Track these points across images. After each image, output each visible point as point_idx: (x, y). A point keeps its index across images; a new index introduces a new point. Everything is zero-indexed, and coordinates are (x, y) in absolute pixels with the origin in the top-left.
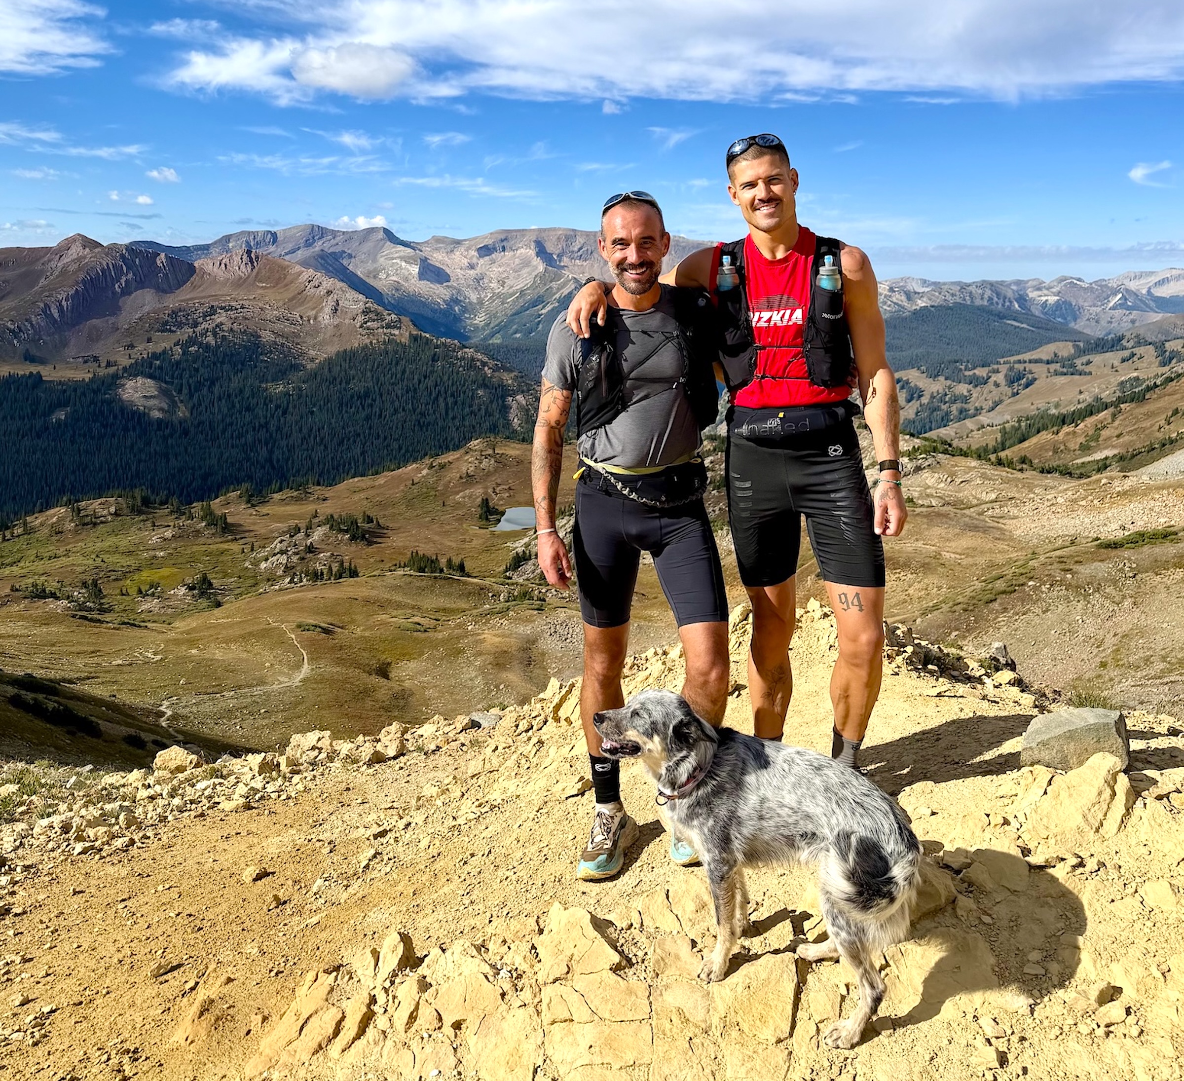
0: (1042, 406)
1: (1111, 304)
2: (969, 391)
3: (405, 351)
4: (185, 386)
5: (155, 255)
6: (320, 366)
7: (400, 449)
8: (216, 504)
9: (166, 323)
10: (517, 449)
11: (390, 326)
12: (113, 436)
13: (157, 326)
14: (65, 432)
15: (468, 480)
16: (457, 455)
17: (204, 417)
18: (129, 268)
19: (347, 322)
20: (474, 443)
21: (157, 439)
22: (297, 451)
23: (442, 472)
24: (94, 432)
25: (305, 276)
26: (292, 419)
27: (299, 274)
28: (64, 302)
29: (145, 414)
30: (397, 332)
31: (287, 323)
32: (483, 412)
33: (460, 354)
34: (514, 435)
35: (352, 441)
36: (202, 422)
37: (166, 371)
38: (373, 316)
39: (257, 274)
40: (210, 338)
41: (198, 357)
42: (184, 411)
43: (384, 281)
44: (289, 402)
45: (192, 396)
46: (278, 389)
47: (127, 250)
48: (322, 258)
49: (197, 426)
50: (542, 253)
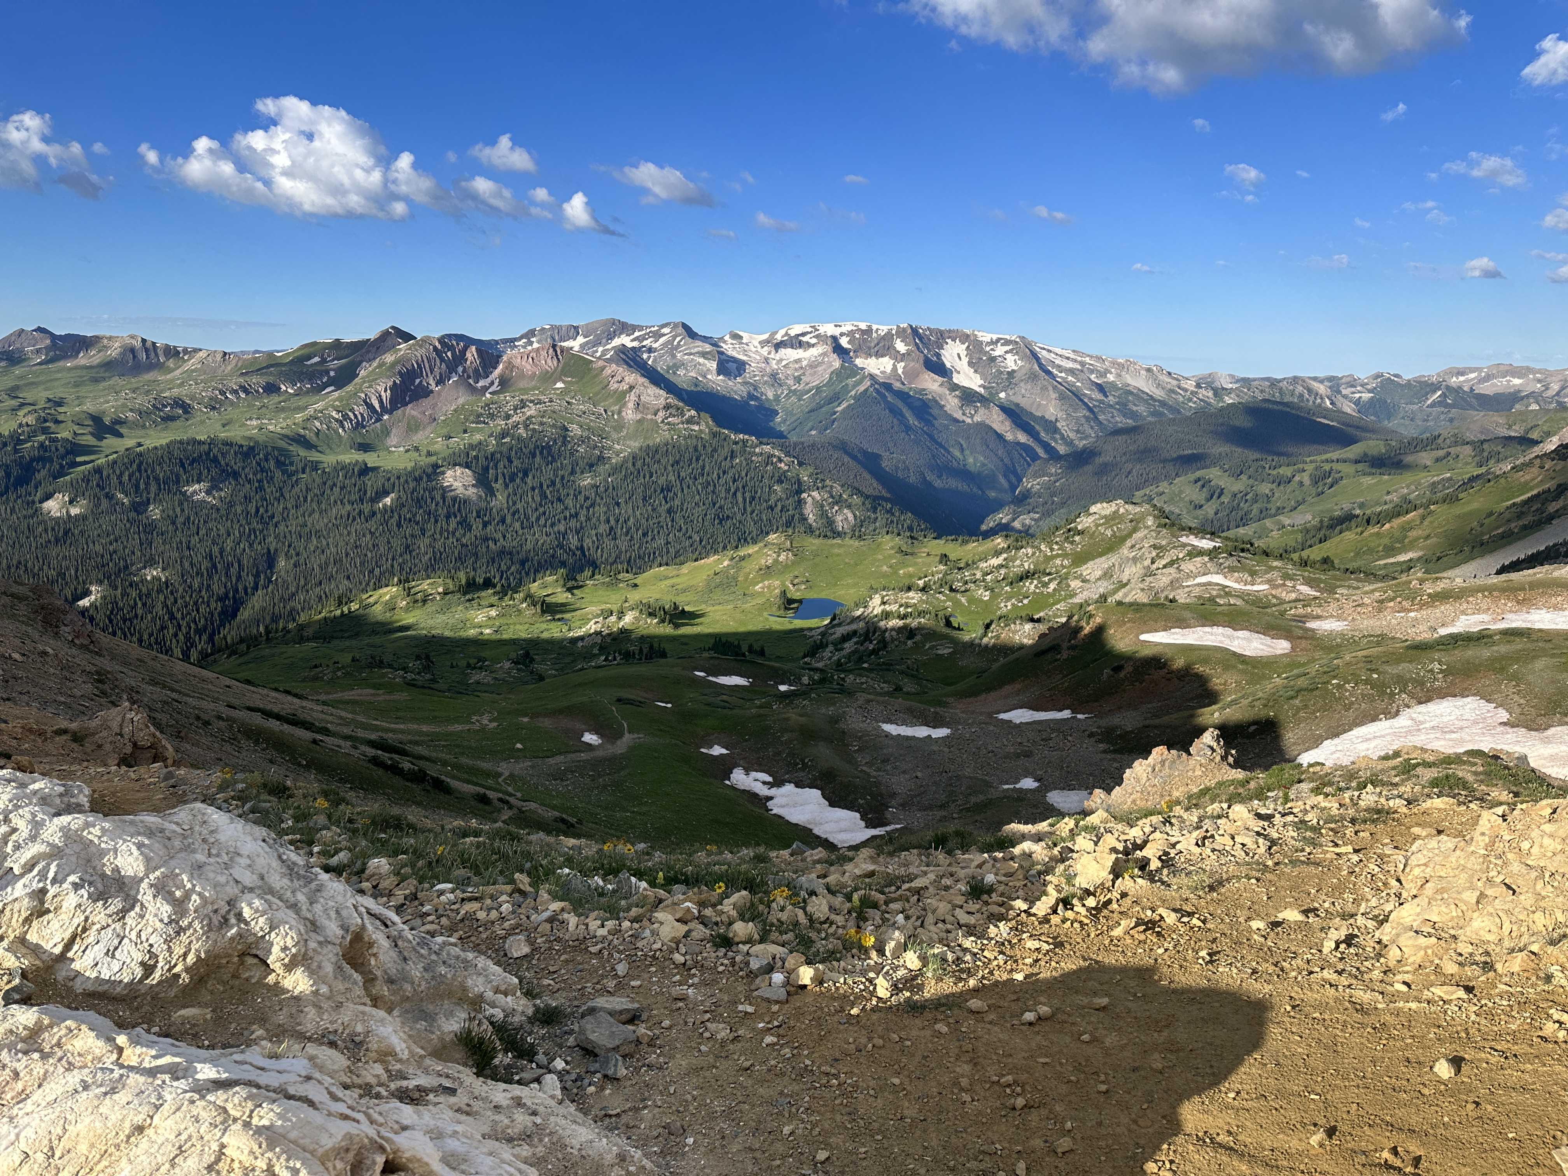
0: (1346, 506)
1: (1429, 402)
2: (1272, 490)
3: (705, 447)
4: (500, 476)
5: (466, 348)
6: (625, 460)
7: (701, 541)
8: (534, 587)
9: (479, 415)
10: (813, 543)
11: (690, 421)
12: (436, 521)
13: (471, 418)
14: (391, 517)
15: (767, 571)
16: (756, 548)
17: (519, 506)
18: (442, 360)
19: (649, 417)
20: (772, 537)
21: (477, 526)
22: (606, 540)
23: (743, 563)
24: (419, 518)
25: (608, 371)
26: (600, 510)
27: (603, 368)
28: (383, 393)
29: (465, 502)
30: (696, 428)
31: (593, 417)
32: (779, 507)
33: (757, 450)
34: (810, 530)
35: (656, 532)
36: (518, 511)
37: (482, 461)
38: (674, 412)
39: (563, 368)
40: (521, 431)
41: (511, 449)
42: (500, 499)
43: (683, 377)
44: (597, 493)
45: (507, 486)
46: (586, 481)
47: (440, 342)
48: (624, 353)
49: (513, 515)
50: (838, 349)
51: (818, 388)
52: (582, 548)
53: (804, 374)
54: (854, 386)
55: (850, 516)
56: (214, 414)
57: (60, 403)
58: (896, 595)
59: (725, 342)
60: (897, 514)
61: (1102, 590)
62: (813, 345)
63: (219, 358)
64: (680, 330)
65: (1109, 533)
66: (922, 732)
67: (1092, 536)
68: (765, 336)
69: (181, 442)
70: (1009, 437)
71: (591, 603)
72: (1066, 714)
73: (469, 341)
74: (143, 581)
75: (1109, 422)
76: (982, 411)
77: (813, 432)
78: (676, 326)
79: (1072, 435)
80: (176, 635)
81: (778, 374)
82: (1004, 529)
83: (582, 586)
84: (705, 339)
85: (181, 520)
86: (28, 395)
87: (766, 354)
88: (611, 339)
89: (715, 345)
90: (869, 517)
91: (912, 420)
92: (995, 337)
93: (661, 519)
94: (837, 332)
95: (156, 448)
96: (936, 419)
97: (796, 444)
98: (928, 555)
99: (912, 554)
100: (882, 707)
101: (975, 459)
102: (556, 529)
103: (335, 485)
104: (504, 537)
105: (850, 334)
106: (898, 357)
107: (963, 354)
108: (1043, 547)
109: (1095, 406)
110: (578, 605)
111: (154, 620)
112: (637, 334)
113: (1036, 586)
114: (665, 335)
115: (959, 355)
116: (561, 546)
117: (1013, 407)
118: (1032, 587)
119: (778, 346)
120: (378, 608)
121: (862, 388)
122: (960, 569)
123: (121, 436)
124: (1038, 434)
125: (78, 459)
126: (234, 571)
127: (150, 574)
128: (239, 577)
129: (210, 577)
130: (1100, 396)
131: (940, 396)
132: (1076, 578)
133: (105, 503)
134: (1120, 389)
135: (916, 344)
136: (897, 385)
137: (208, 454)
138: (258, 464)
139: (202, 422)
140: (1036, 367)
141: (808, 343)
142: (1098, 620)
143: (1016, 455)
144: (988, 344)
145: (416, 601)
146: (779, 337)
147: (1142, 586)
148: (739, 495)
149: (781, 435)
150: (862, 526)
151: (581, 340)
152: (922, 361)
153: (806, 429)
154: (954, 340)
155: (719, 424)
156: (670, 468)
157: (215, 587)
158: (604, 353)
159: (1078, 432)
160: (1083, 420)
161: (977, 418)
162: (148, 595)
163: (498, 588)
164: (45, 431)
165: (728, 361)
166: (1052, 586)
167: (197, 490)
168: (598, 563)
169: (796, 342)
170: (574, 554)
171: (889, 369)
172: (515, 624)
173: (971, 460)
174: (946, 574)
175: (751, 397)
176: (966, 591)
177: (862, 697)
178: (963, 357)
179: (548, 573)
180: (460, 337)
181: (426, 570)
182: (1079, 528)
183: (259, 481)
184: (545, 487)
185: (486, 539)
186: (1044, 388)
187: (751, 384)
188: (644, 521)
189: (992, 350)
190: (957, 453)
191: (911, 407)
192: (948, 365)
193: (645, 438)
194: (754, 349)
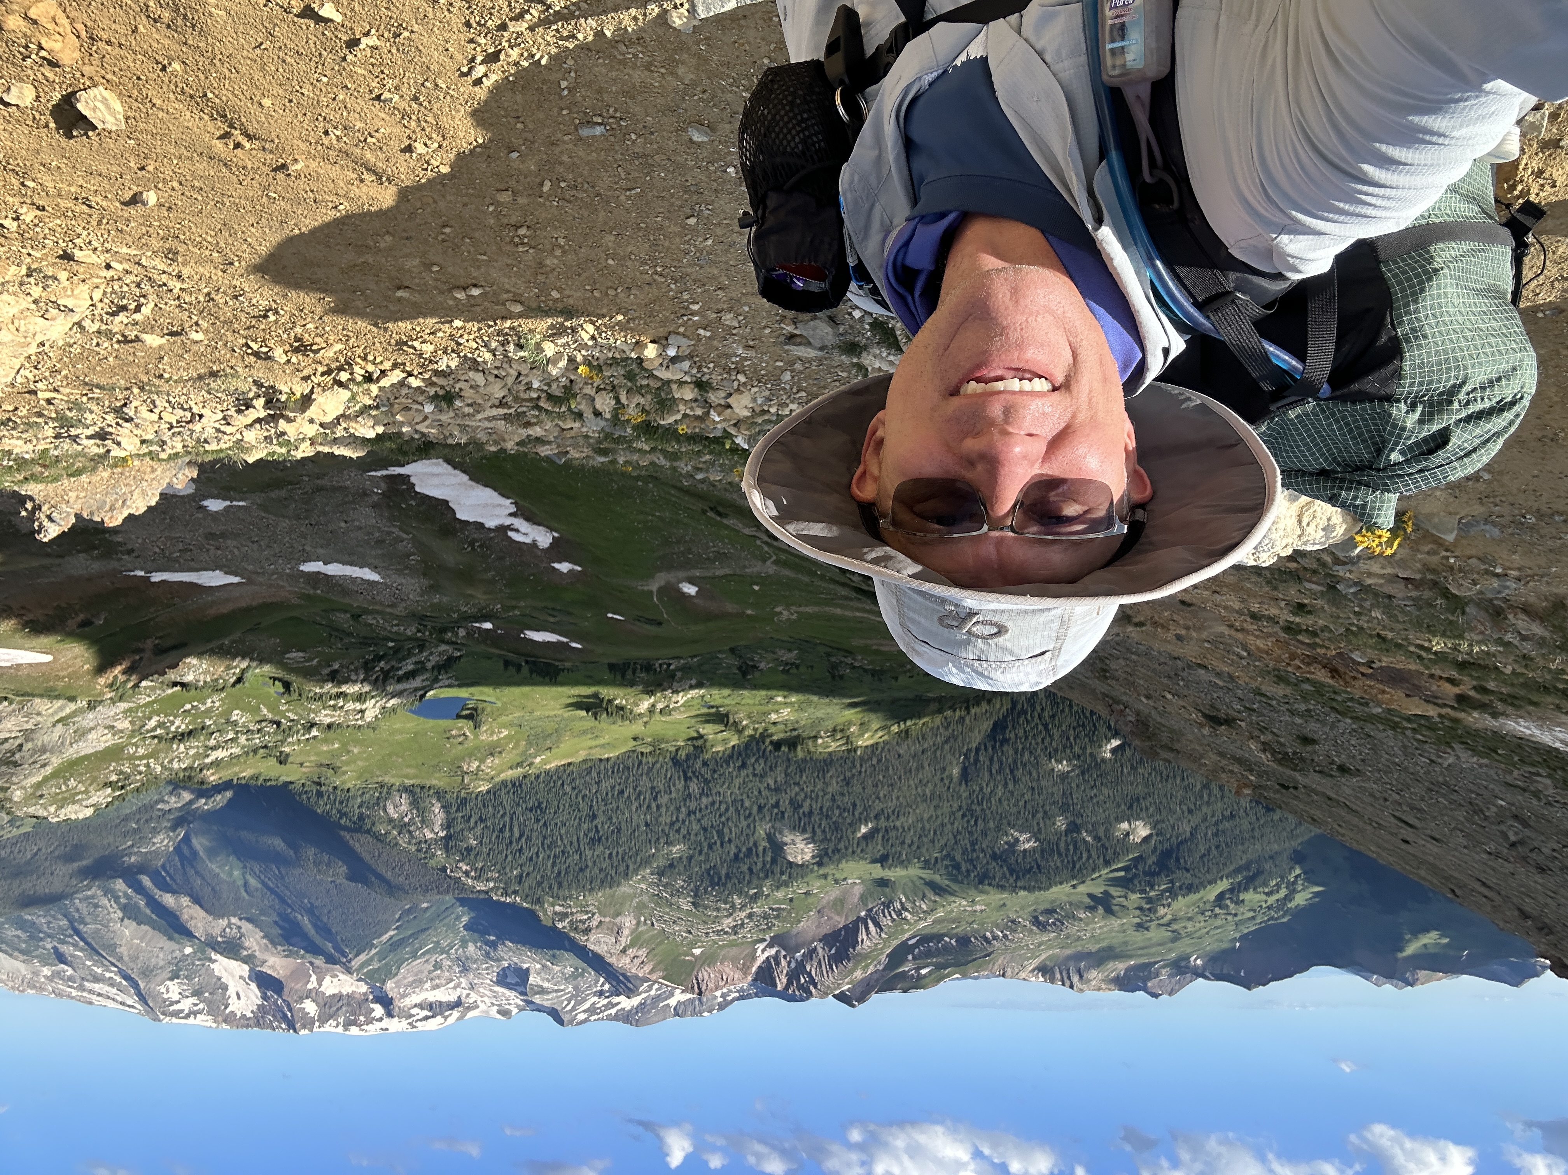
3: (550, 888)
4: (761, 855)
5: (787, 988)
6: (636, 871)
7: (563, 784)
8: (734, 741)
9: (777, 917)
10: (437, 781)
11: (563, 916)
12: (821, 808)
13: (785, 914)
14: (861, 813)
15: (493, 751)
16: (503, 776)
17: (744, 823)
18: (809, 974)
19: (607, 919)
20: (484, 788)
21: (785, 804)
22: (662, 787)
23: (519, 760)
24: (837, 812)
25: (647, 968)
26: (665, 819)
27: (652, 971)
28: (865, 937)
29: (794, 828)
30: (558, 908)
31: (666, 917)
32: (472, 821)
33: (492, 885)
34: (439, 795)
35: (610, 795)
36: (746, 818)
37: (777, 870)
38: (581, 926)
39: (693, 970)
40: (738, 901)
41: (749, 882)
42: (762, 830)
43: (568, 964)
44: (667, 836)
45: (755, 844)
46: (677, 849)
47: (811, 992)
48: (629, 989)
49: (750, 814)
50: (386, 1002)
51: (415, 956)
52: (686, 778)
53: (430, 972)
54: (371, 960)
55: (391, 809)
56: (1013, 916)
57: (1139, 926)
58: (346, 720)
59: (518, 1006)
60: (334, 811)
61: (91, 716)
62: (416, 1006)
63: (1009, 971)
64: (566, 1018)
65: (72, 783)
66: (334, 569)
67: (94, 780)
68: (471, 1014)
69: (1040, 889)
70: (185, 901)
71: (680, 722)
72: (157, 577)
73: (784, 995)
74: (1069, 760)
75: (54, 917)
76: (217, 931)
77: (425, 905)
78: (571, 1023)
79: (104, 901)
80: (1043, 710)
81: (460, 972)
82: (204, 791)
83: (689, 739)
84: (539, 1009)
85: (1040, 815)
86: (1164, 934)
87: (472, 994)
88: (641, 1004)
89: (529, 1003)
90: (368, 808)
91: (305, 921)
92: (191, 1020)
93: (603, 808)
94: (386, 1022)
95: (1061, 883)
96: (276, 922)
97: (447, 892)
98: (301, 764)
99: (321, 765)
100: (378, 598)
101: (230, 874)
102: (710, 799)
103: (910, 846)
104: (760, 792)
105: (369, 1021)
106: (315, 995)
107: (233, 1000)
108: (159, 769)
109: (71, 936)
110: (694, 720)
111: (1060, 725)
112: (613, 1011)
113: (173, 723)
114: (584, 1011)
115: (239, 998)
116: (707, 782)
117: (176, 936)
118: (177, 723)
119: (458, 1004)
120: (875, 726)
121: (363, 957)
122: (266, 747)
123: (1090, 896)
124: (147, 904)
125: (1122, 873)
126: (996, 766)
127: (1062, 767)
128: (991, 760)
129: (1015, 762)
130: (63, 948)
131: (266, 948)
132: (121, 731)
133: (1101, 834)
134: (36, 957)
135: (290, 1010)
136: (319, 961)
137: (1018, 878)
138: (975, 867)
139: (1022, 908)
140: (142, 985)
141: (422, 1009)
142: (102, 681)
143: (179, 878)
144: (200, 1012)
145: (842, 731)
146: (456, 1014)
147: (39, 718)
148: (517, 834)
149: (463, 902)
150: (378, 798)
151: (672, 1002)
152: (286, 990)
153: (433, 909)
154: (243, 1016)
155: (532, 913)
156: (590, 864)
157: (1011, 752)
158: (650, 988)
159: (96, 906)
160: (88, 919)
161: (223, 922)
162: (1065, 747)
163: (768, 741)
164: (1149, 900)
165: (517, 984)
166: (153, 723)
167: (1026, 843)
168: (671, 764)
169: (436, 1009)
170: (694, 773)
171: (328, 980)
172: (754, 705)
173: (236, 873)
174: (283, 742)
175: (494, 945)
176: (260, 722)
177: (400, 610)
178: (234, 996)
179: (720, 755)
180: (791, 999)
181: (832, 760)
182: (109, 790)
183: (974, 850)
184: (718, 843)
185: (777, 790)
186: (134, 958)
187: (492, 959)
188: (622, 806)
189: (196, 1005)
190: (253, 882)
191: (305, 936)
192: (253, 986)
193: (613, 896)
194: (486, 999)
